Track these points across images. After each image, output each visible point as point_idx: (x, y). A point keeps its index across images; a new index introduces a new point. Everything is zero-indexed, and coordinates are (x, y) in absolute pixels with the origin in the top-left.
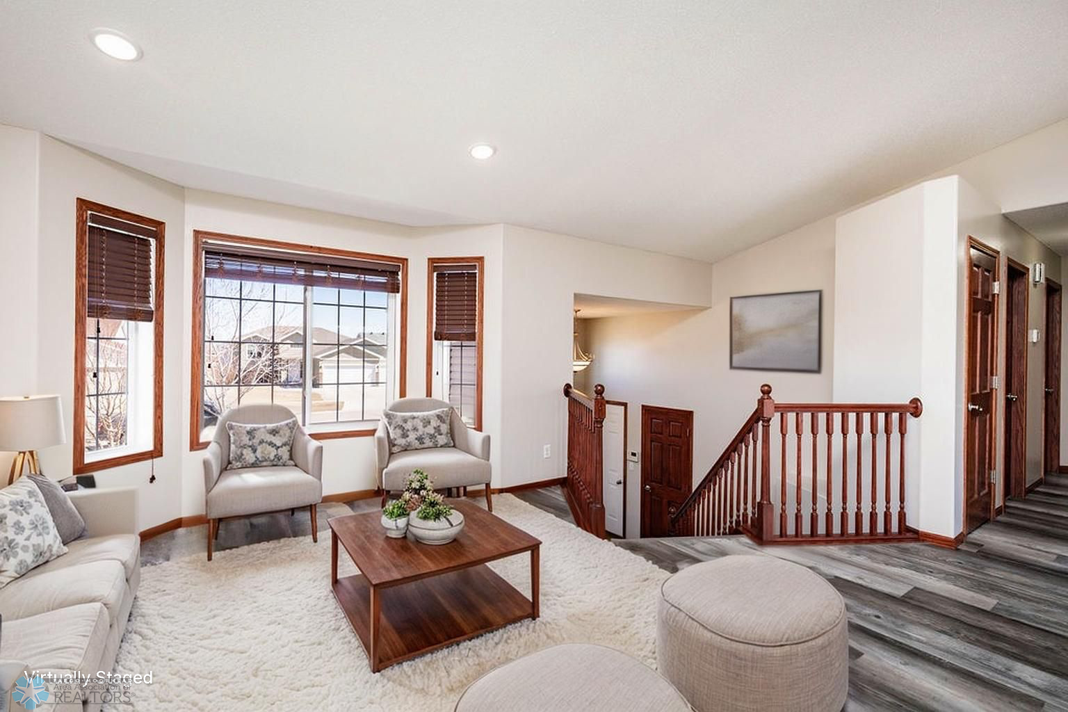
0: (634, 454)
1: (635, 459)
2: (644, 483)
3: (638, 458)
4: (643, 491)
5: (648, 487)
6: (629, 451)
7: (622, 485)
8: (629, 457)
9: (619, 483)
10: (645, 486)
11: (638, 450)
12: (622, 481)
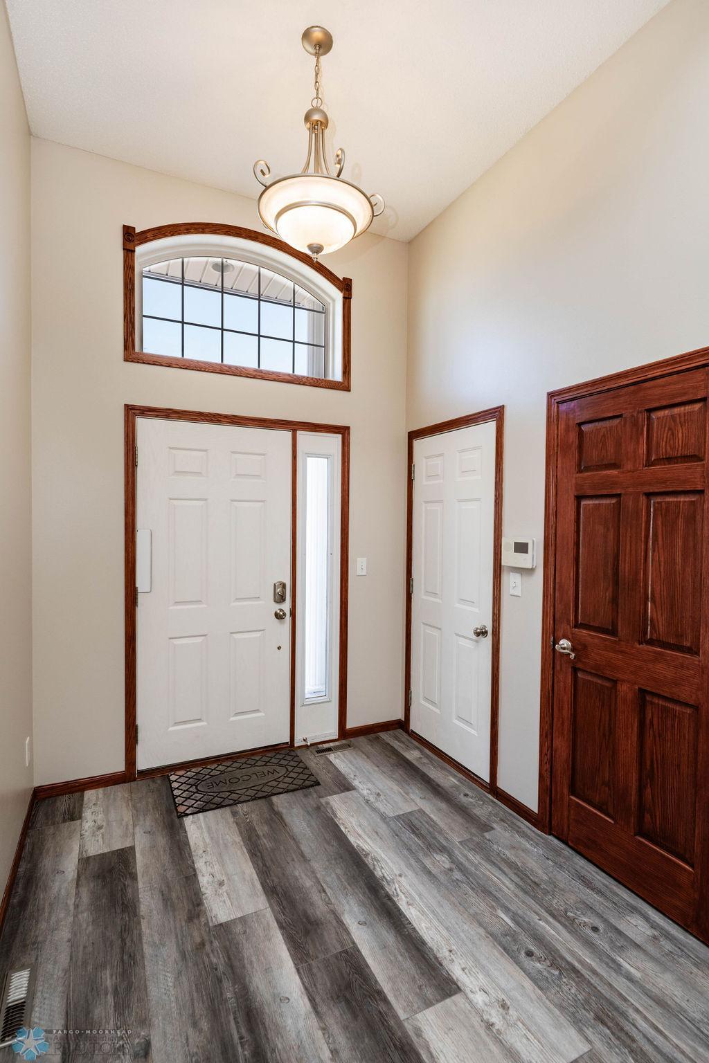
0: (521, 548)
1: (523, 560)
2: (550, 634)
3: (535, 558)
4: (551, 659)
5: (564, 643)
6: (508, 542)
7: (489, 639)
8: (510, 558)
9: (481, 633)
10: (556, 642)
11: (535, 534)
12: (490, 629)
